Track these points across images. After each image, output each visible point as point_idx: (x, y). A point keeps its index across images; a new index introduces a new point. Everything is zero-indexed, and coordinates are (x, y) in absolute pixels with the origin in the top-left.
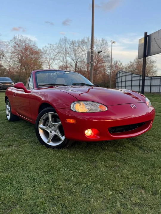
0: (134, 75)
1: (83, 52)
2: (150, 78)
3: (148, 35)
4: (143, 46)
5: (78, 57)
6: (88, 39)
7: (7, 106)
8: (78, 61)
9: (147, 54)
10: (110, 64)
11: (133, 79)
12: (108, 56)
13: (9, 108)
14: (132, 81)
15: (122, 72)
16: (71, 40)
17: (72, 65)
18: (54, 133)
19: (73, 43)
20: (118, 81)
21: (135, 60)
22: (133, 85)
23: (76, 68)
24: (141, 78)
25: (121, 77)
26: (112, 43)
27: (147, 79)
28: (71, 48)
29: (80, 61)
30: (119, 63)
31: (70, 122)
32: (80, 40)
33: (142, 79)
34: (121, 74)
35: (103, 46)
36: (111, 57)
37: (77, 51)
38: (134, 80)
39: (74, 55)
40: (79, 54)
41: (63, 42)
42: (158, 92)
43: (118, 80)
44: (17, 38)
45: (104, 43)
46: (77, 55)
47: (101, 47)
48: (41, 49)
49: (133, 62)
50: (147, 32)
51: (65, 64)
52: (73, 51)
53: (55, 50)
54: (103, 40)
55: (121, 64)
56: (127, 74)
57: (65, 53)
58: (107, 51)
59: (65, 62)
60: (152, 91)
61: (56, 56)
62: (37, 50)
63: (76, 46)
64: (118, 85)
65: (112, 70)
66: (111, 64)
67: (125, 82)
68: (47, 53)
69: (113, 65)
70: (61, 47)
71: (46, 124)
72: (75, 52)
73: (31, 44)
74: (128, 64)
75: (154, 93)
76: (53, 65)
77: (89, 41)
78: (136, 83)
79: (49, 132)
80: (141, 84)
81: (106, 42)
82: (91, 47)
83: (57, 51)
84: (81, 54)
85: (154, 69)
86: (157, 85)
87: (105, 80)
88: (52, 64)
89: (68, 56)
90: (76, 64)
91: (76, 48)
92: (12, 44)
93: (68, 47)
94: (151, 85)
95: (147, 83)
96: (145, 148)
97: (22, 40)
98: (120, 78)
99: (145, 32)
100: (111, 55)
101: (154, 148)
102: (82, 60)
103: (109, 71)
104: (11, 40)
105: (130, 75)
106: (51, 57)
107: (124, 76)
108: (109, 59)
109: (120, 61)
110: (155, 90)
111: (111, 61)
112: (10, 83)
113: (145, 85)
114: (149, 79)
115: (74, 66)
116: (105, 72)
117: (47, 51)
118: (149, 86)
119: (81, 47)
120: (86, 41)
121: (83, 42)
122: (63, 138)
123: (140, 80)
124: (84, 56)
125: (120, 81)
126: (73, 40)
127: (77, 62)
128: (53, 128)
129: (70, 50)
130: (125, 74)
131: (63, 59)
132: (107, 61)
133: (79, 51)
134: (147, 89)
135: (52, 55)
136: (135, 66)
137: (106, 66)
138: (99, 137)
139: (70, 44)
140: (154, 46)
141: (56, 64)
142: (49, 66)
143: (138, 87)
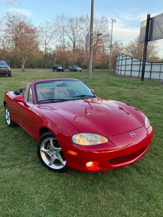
0: (134, 60)
1: (81, 31)
2: (151, 64)
3: (151, 18)
4: (145, 30)
5: (76, 36)
6: (87, 16)
7: (6, 110)
8: (76, 39)
9: (148, 39)
10: (109, 44)
11: (133, 63)
12: (108, 35)
13: (8, 113)
14: (132, 65)
15: (122, 55)
16: (69, 17)
17: (70, 44)
18: (55, 157)
19: (71, 21)
20: (118, 65)
21: (136, 40)
22: (132, 70)
23: (74, 48)
24: (142, 63)
25: (121, 60)
26: (112, 22)
27: (147, 65)
28: (68, 26)
29: (78, 40)
30: (119, 43)
31: (72, 153)
32: (79, 18)
33: (143, 65)
34: (121, 57)
35: (103, 24)
36: (111, 36)
37: (75, 29)
38: (134, 65)
39: (72, 33)
40: (77, 33)
41: (60, 19)
42: (158, 78)
43: (117, 63)
44: (11, 14)
45: (104, 21)
46: (75, 33)
47: (100, 25)
48: (37, 27)
49: (134, 42)
50: (150, 15)
51: (62, 44)
52: (71, 29)
53: (51, 27)
54: (103, 18)
55: (122, 44)
56: (128, 57)
57: (62, 32)
58: (107, 29)
59: (63, 41)
60: (152, 77)
61: (53, 35)
62: (33, 28)
63: (74, 24)
64: (118, 69)
65: (112, 51)
66: (111, 44)
67: (125, 66)
68: (43, 31)
69: (113, 44)
70: (58, 24)
71: (48, 147)
72: (73, 30)
73: (26, 21)
74: (129, 45)
75: (153, 79)
76: (50, 45)
77: (88, 18)
78: (136, 68)
79: (51, 155)
80: (141, 70)
81: (106, 20)
82: (91, 29)
83: (54, 29)
84: (80, 33)
85: (156, 50)
86: (157, 71)
87: (104, 61)
88: (48, 43)
89: (66, 34)
90: (74, 44)
91: (75, 26)
92: (5, 21)
93: (66, 25)
94: (152, 71)
95: (147, 68)
96: (142, 170)
97: (16, 16)
98: (120, 62)
99: (148, 15)
100: (111, 34)
101: (151, 170)
102: (81, 39)
103: (109, 51)
104: (4, 17)
105: (130, 59)
106: (48, 35)
107: (124, 59)
108: (109, 38)
109: (120, 41)
110: (155, 76)
111: (111, 40)
112: (6, 68)
113: (145, 70)
114: (149, 65)
115: (72, 45)
116: (104, 53)
117: (43, 29)
118: (149, 72)
119: (80, 24)
120: (85, 18)
121: (82, 20)
122: (64, 163)
123: (140, 65)
124: (83, 34)
125: (120, 64)
126: (71, 17)
127: (75, 41)
128: (55, 152)
129: (67, 28)
130: (125, 58)
131: (61, 38)
132: (107, 40)
133: (78, 29)
134: (147, 75)
135: (48, 34)
136: (136, 46)
137: (106, 46)
138: (99, 168)
139: (68, 21)
140: (156, 31)
141: (53, 43)
142: (46, 46)
143: (138, 72)
